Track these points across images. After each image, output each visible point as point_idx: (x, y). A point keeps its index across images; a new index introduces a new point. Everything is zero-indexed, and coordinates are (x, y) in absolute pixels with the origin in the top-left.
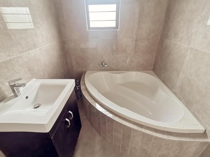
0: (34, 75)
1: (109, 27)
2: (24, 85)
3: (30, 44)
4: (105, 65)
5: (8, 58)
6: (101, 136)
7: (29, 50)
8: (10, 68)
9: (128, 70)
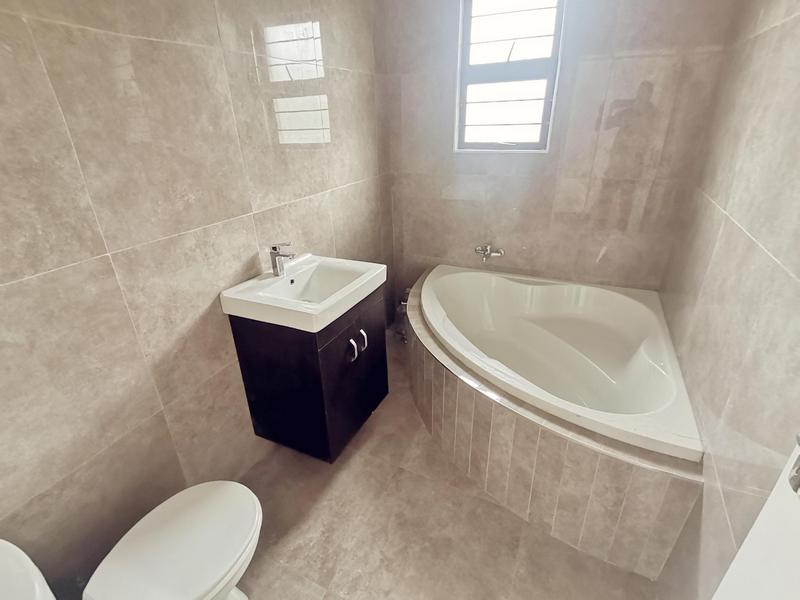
0: (311, 246)
1: (518, 144)
2: (292, 256)
3: (315, 182)
4: (493, 254)
5: (277, 205)
6: (430, 432)
7: (310, 194)
8: (276, 222)
9: (568, 279)
